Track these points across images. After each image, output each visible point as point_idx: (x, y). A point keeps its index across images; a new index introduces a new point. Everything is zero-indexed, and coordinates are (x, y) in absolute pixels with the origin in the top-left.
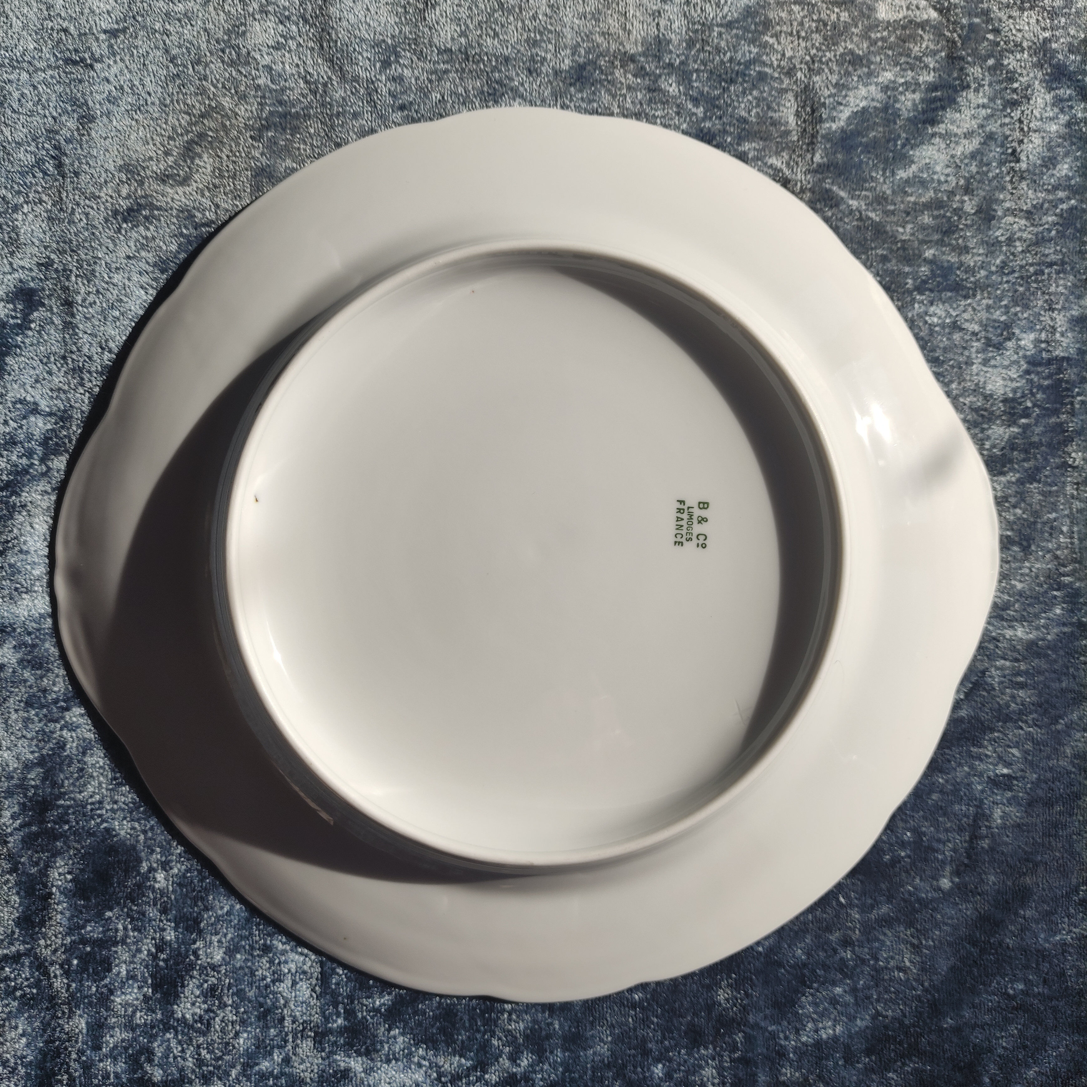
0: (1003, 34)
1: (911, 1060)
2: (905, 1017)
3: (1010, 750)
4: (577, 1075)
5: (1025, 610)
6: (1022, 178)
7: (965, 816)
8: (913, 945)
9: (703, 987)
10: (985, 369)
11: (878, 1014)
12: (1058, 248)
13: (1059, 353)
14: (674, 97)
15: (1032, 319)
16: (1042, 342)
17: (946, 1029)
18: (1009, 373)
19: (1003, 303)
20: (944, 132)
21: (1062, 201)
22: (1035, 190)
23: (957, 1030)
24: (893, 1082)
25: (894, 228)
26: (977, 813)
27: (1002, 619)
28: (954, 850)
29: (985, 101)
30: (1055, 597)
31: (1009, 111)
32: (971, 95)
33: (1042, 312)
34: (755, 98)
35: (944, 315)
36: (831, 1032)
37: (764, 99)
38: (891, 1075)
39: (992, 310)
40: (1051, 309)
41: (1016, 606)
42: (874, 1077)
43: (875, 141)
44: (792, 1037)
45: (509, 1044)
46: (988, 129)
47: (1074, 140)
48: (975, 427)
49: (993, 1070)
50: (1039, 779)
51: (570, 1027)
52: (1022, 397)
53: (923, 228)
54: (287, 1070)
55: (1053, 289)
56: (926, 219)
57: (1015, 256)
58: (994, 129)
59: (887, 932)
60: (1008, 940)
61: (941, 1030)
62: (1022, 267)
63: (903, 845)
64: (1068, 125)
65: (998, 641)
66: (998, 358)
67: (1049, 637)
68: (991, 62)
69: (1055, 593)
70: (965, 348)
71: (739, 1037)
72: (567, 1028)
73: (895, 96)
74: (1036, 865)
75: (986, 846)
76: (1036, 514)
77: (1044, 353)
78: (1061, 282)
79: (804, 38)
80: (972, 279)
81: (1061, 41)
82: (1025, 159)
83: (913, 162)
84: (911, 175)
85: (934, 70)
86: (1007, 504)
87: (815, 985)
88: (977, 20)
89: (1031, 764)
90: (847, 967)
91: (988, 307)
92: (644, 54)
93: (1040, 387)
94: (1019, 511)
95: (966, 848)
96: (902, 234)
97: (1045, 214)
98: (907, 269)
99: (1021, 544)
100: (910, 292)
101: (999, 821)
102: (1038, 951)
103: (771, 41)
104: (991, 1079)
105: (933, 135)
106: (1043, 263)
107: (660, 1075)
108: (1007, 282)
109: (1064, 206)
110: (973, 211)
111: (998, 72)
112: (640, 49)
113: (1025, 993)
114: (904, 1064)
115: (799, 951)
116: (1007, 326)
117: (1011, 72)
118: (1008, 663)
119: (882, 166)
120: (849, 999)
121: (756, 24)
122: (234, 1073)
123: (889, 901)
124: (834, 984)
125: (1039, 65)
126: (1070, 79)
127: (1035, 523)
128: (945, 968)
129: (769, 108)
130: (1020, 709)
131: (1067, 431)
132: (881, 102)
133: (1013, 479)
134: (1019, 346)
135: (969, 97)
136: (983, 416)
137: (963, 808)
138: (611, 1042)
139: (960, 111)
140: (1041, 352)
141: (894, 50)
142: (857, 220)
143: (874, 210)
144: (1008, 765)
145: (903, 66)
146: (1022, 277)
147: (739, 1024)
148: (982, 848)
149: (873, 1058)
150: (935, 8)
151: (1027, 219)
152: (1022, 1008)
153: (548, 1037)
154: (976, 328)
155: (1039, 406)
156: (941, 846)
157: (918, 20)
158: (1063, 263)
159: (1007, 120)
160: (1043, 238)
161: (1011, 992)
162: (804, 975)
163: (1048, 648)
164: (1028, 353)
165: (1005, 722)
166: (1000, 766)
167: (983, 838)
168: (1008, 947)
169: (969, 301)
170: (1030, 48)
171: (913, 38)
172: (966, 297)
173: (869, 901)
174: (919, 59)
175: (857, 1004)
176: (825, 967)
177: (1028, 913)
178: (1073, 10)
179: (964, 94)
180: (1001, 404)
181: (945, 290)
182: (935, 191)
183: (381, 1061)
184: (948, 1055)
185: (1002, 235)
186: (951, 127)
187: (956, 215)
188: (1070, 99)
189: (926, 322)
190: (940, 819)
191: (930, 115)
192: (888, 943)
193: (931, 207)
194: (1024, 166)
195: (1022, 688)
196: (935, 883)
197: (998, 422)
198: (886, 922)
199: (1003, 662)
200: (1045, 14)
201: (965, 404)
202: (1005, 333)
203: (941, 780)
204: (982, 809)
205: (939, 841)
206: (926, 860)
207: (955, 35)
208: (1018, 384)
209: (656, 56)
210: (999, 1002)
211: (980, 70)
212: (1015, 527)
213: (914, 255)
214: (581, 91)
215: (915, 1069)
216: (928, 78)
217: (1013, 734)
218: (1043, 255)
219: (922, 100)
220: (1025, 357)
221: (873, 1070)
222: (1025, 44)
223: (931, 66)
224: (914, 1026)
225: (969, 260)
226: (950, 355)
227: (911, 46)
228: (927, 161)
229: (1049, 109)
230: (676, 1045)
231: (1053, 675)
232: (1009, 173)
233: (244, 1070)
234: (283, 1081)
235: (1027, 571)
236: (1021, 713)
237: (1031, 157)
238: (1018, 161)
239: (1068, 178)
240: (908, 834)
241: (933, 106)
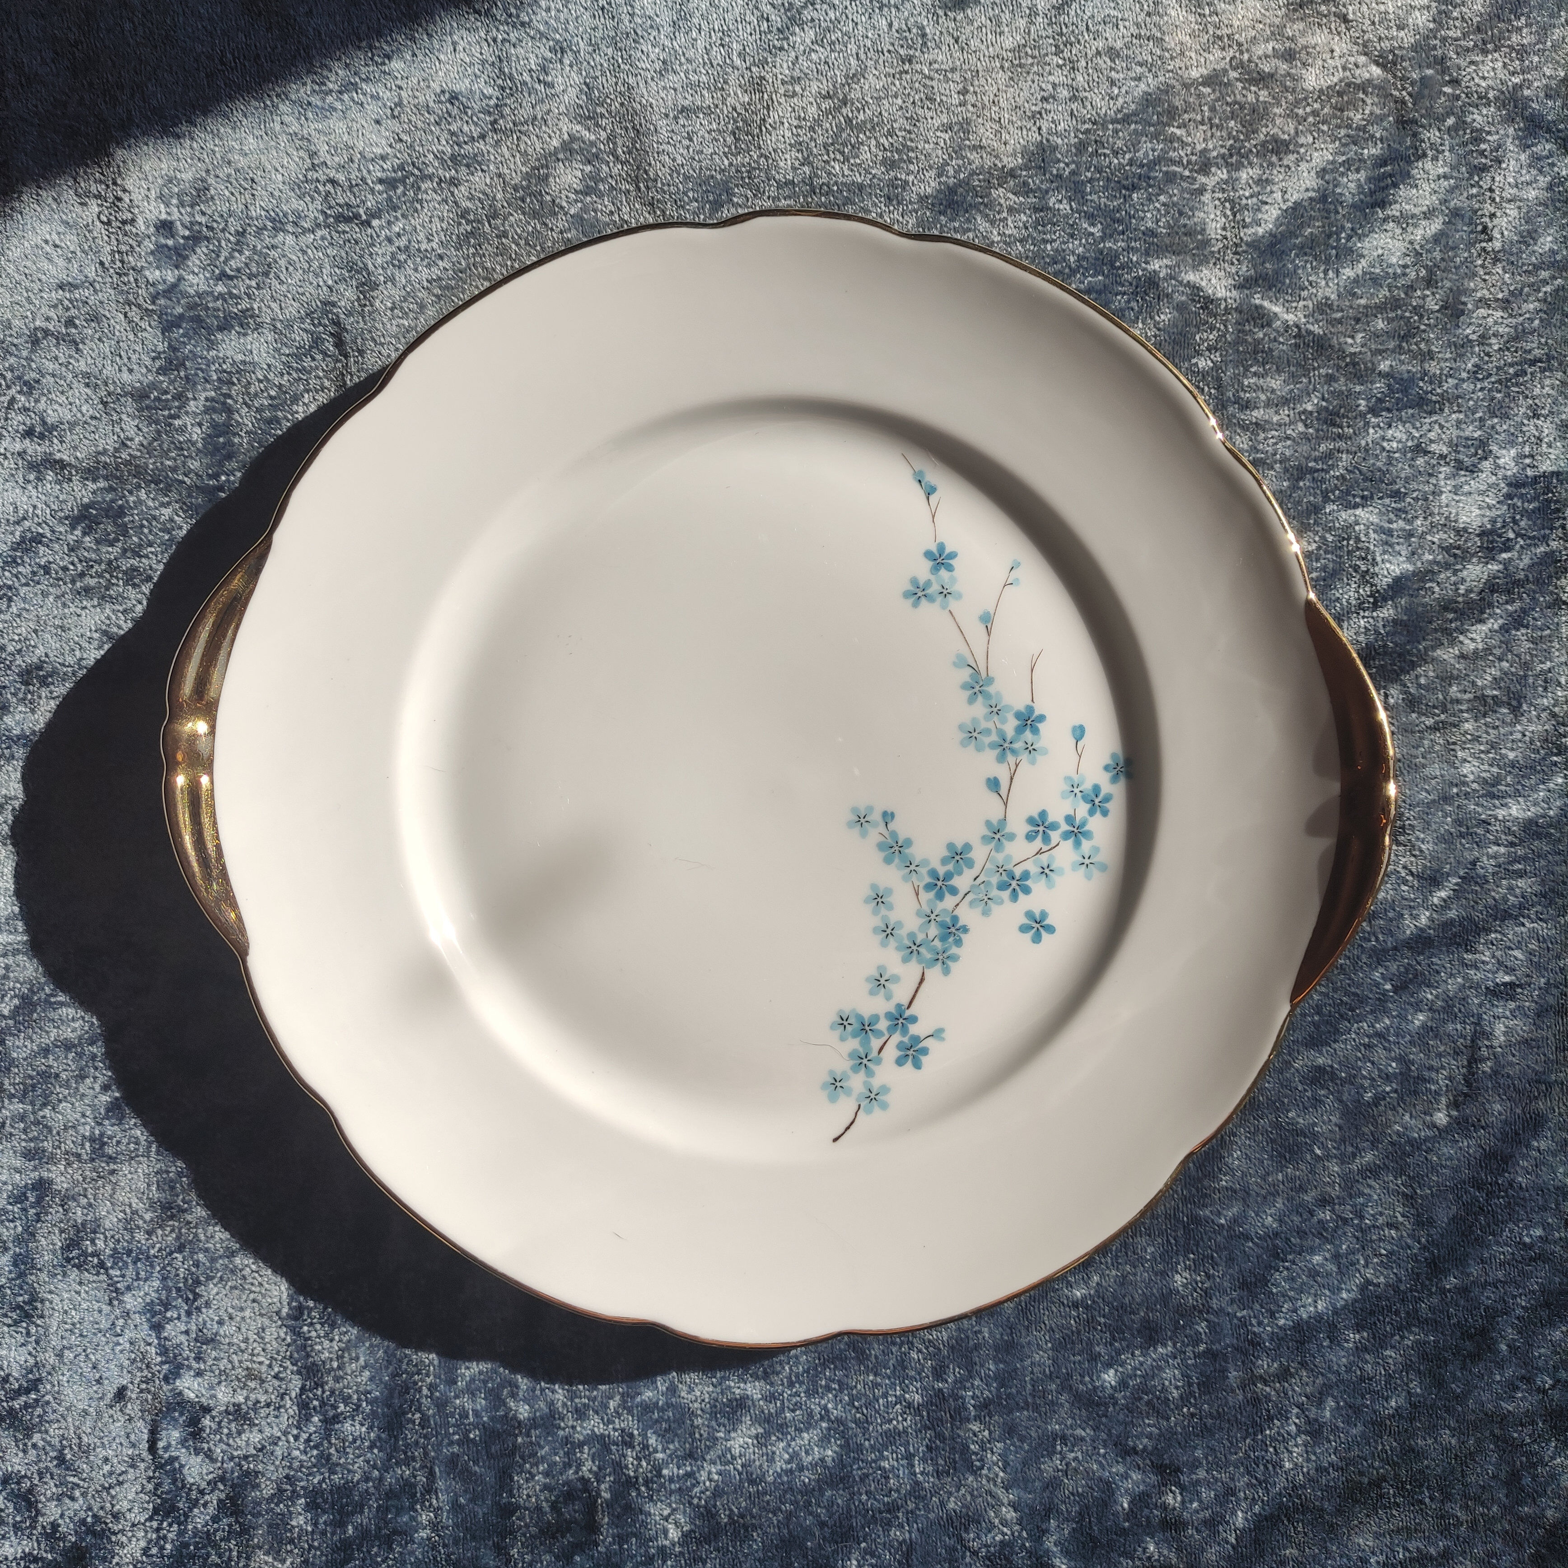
0: (1463, 84)
1: (1411, 1332)
2: (1401, 1281)
3: (1511, 952)
4: (1014, 1390)
5: (1519, 782)
6: (1496, 260)
7: (1462, 1036)
8: (1405, 1195)
9: (1156, 1274)
10: (1457, 498)
11: (1368, 1282)
12: (1543, 340)
13: (1546, 466)
14: (1066, 216)
15: (1512, 430)
16: (1526, 457)
17: (1449, 1291)
18: (1487, 500)
19: (1478, 415)
20: (1398, 214)
21: (1545, 282)
22: (1513, 274)
23: (1463, 1291)
24: (1390, 1361)
25: (1342, 340)
26: (1476, 1031)
27: (1493, 796)
28: (1450, 1078)
29: (1447, 169)
30: (1555, 764)
31: (1476, 178)
32: (1429, 165)
33: (1526, 422)
34: (1164, 205)
35: (1404, 437)
36: (1312, 1309)
37: (1174, 204)
38: (1387, 1353)
39: (1464, 426)
40: (1536, 416)
41: (1509, 779)
42: (1367, 1357)
43: (1313, 238)
44: (1266, 1321)
45: (932, 1356)
46: (1452, 204)
47: (1558, 204)
48: (1447, 569)
49: (1511, 1333)
50: (1548, 983)
51: (1002, 1335)
52: (1504, 527)
53: (1376, 335)
54: (673, 1400)
55: (1537, 391)
56: (1380, 324)
57: (1490, 356)
58: (1459, 204)
59: (1373, 1183)
60: (1520, 1179)
61: (1443, 1291)
62: (1499, 368)
63: (1388, 1078)
64: (1550, 187)
65: (1489, 824)
66: (1472, 482)
67: (1552, 813)
68: (1451, 121)
69: (1555, 758)
70: (1430, 475)
71: (1202, 1327)
72: (998, 1336)
73: (1335, 179)
74: (1549, 1085)
75: (1487, 1069)
76: (1526, 666)
77: (1528, 469)
78: (1547, 382)
79: (1217, 126)
80: (1439, 391)
81: (1536, 84)
82: (1499, 236)
83: (1362, 256)
84: (1360, 272)
85: (1381, 140)
86: (1491, 658)
87: (1290, 1257)
88: (1430, 72)
89: (1538, 966)
90: (1326, 1230)
91: (1459, 422)
92: (1026, 167)
93: (1525, 513)
94: (1505, 665)
95: (1464, 1075)
96: (1352, 345)
97: (1525, 301)
98: (1358, 388)
99: (1509, 704)
100: (1363, 415)
101: (1502, 1038)
102: (1558, 1188)
103: (1178, 132)
104: (1508, 1346)
105: (1385, 220)
106: (1526, 361)
107: (1113, 1383)
108: (1482, 389)
109: (1548, 289)
110: (1437, 307)
111: (1461, 133)
112: (1020, 161)
113: (1543, 1239)
114: (1403, 1338)
115: (1270, 1218)
116: (1483, 444)
117: (1477, 130)
118: (1502, 850)
119: (1322, 268)
120: (1332, 1267)
121: (1159, 114)
122: (612, 1405)
123: (1374, 1146)
124: (1312, 1251)
125: (1510, 120)
126: (1549, 131)
127: (1526, 676)
128: (1446, 1220)
129: (1181, 213)
130: (1520, 903)
131: (1560, 561)
132: (1318, 191)
133: (1496, 627)
134: (1498, 467)
135: (1426, 168)
136: (1455, 556)
137: (1459, 1027)
138: (1052, 1349)
139: (1416, 186)
140: (1524, 469)
141: (1329, 124)
142: (1295, 337)
143: (1317, 321)
144: (1510, 970)
145: (1343, 141)
146: (1500, 382)
147: (1200, 1312)
148: (1483, 1072)
149: (1365, 1334)
150: (1377, 64)
151: (1504, 309)
152: (1542, 1257)
153: (977, 1347)
154: (1445, 450)
155: (1522, 536)
156: (1433, 1075)
157: (1358, 81)
158: (1549, 358)
159: (1475, 191)
160: (1524, 331)
161: (1527, 1240)
162: (1276, 1247)
163: (1550, 826)
164: (1509, 473)
165: (1503, 920)
166: (1501, 974)
167: (1483, 1060)
168: (1521, 1188)
169: (1434, 418)
170: (1497, 98)
171: (1353, 104)
172: (1430, 413)
173: (1350, 1149)
174: (1363, 129)
175: (1340, 1272)
176: (1301, 1234)
177: (1543, 1145)
178: (1549, 44)
179: (1420, 164)
180: (1477, 539)
181: (1406, 407)
182: (1389, 287)
183: (783, 1385)
184: (1454, 1321)
185: (1474, 332)
186: (1407, 207)
187: (1416, 314)
188: (1550, 155)
189: (1384, 449)
190: (1431, 1042)
191: (1379, 196)
192: (1376, 1197)
193: (1385, 308)
194: (1497, 245)
195: (1521, 877)
196: (1428, 1118)
197: (1474, 560)
198: (1373, 1171)
199: (1495, 848)
200: (1514, 55)
201: (1434, 543)
202: (1480, 452)
203: (1429, 996)
204: (1482, 1027)
205: (1430, 1068)
206: (1416, 1093)
207: (1404, 93)
208: (1499, 513)
209: (1040, 167)
210: (1513, 1254)
211: (1437, 134)
212: (1502, 684)
213: (1366, 369)
214: (952, 220)
215: (1417, 1342)
216: (1372, 151)
217: (1512, 932)
218: (1525, 351)
219: (1369, 180)
220: (1505, 478)
221: (1366, 1350)
222: (1491, 95)
223: (1378, 135)
224: (1411, 1291)
225: (1433, 368)
226: (1414, 485)
227: (1351, 114)
228: (1380, 252)
229: (1524, 172)
230: (1128, 1347)
231: (1557, 858)
232: (1480, 255)
233: (624, 1402)
234: (671, 1414)
235: (1519, 736)
236: (1521, 907)
237: (1506, 233)
238: (1490, 240)
239: (1553, 252)
240: (1394, 1065)
241: (1382, 184)
